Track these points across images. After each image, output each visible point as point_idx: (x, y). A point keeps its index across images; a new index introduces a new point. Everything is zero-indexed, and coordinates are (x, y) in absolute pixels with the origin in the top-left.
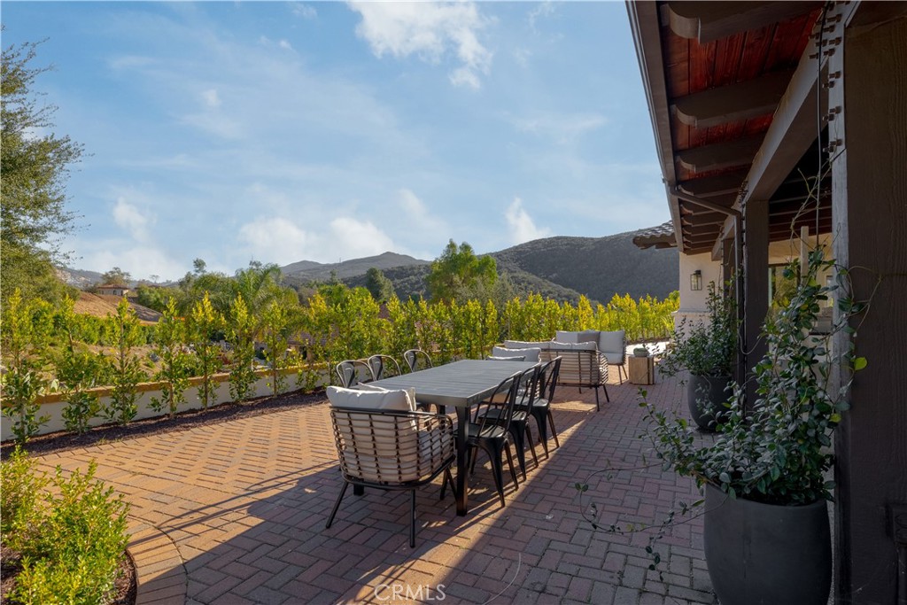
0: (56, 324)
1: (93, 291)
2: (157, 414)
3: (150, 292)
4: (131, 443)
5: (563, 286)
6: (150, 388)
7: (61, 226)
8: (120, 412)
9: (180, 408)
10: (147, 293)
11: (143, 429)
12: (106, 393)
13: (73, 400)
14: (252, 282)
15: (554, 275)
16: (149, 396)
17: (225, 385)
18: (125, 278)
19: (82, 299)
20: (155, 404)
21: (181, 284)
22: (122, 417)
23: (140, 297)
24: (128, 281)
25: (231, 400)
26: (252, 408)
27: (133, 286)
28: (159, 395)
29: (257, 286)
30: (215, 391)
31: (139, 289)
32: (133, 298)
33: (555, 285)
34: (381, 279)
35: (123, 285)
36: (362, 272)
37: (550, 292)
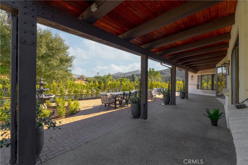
0: (73, 85)
1: (79, 79)
2: (85, 98)
3: (89, 79)
4: (82, 101)
5: (182, 78)
6: (84, 94)
7: (74, 69)
8: (81, 97)
9: (88, 97)
10: (88, 79)
11: (83, 100)
12: (79, 94)
13: (75, 95)
14: (106, 77)
15: (180, 75)
16: (84, 95)
17: (95, 95)
18: (84, 76)
19: (77, 80)
20: (85, 96)
21: (94, 77)
22: (81, 98)
23: (87, 80)
24: (85, 77)
25: (96, 97)
26: (98, 98)
27: (85, 78)
28: (86, 95)
29: (107, 78)
30: (93, 95)
31: (87, 79)
32: (86, 80)
33: (179, 78)
34: (135, 76)
35: (84, 78)
36: (131, 75)
37: (178, 80)
